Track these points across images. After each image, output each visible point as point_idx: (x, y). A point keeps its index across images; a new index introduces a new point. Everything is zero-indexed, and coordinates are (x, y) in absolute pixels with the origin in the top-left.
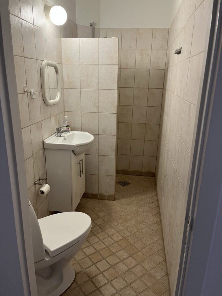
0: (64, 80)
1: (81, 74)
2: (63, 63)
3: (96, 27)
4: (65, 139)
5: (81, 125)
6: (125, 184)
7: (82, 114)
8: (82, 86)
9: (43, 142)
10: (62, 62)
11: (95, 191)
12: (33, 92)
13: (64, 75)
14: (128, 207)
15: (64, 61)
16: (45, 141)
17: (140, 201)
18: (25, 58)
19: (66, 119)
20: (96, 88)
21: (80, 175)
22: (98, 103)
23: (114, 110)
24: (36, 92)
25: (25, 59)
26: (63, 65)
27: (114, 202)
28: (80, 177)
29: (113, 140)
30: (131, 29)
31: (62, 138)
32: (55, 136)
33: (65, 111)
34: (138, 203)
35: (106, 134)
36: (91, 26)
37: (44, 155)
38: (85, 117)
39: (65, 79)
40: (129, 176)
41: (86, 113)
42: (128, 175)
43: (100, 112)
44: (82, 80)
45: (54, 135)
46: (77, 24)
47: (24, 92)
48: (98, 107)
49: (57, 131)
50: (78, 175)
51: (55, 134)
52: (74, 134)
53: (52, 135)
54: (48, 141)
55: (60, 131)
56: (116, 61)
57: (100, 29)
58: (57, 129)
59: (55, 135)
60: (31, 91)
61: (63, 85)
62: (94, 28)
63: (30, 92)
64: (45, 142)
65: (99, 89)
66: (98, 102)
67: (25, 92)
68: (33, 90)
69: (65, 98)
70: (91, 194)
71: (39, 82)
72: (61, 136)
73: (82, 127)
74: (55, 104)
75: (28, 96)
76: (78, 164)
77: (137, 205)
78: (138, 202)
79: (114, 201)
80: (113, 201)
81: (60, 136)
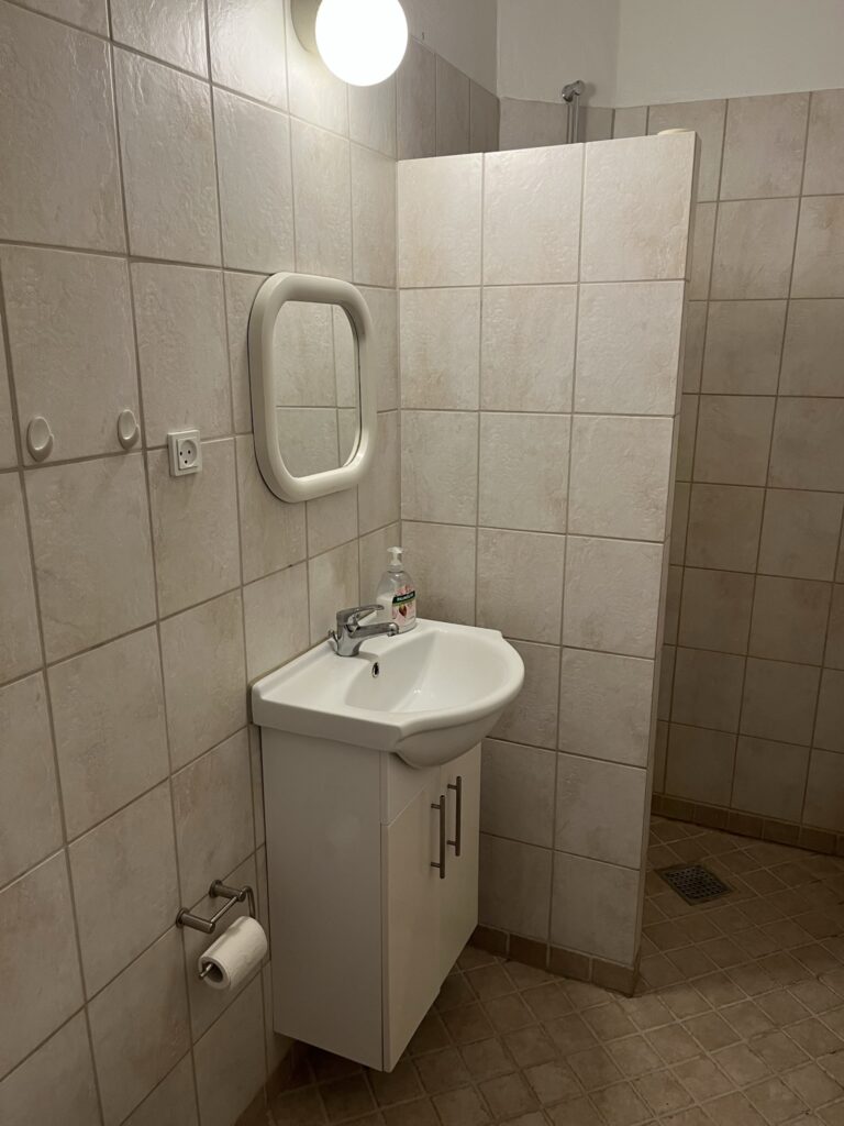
0: (402, 366)
1: (484, 339)
2: (401, 283)
3: (593, 103)
4: (376, 669)
5: (472, 591)
6: (698, 887)
7: (481, 538)
8: (487, 399)
9: (249, 691)
10: (395, 279)
11: (534, 930)
12: (181, 440)
13: (404, 344)
14: (703, 1057)
15: (404, 273)
16: (258, 685)
17: (777, 1026)
18: (133, 258)
19: (396, 563)
20: (558, 409)
21: (442, 866)
22: (564, 485)
23: (654, 523)
24: (202, 440)
25: (135, 266)
26: (402, 292)
27: (631, 1005)
28: (442, 876)
29: (637, 683)
30: (774, 96)
31: (362, 665)
32: (331, 654)
33: (403, 517)
34: (765, 1034)
35: (602, 648)
36: (569, 99)
37: (256, 757)
38: (493, 549)
39: (408, 364)
40: (726, 837)
41: (503, 534)
42: (722, 830)
43: (571, 529)
44: (491, 367)
45: (325, 644)
46: (500, 96)
47: (119, 448)
48: (564, 506)
49: (338, 626)
50: (433, 865)
51: (332, 639)
52: (429, 640)
53: (310, 649)
54: (278, 690)
55: (354, 628)
56: (673, 260)
57: (614, 111)
58: (338, 618)
59: (331, 643)
60: (169, 438)
61: (398, 394)
62: (584, 109)
63: (163, 443)
64: (258, 695)
65: (573, 413)
66: (565, 479)
67: (126, 447)
68: (180, 434)
69: (405, 455)
70: (511, 936)
71: (236, 385)
72: (356, 653)
73: (481, 602)
74: (335, 493)
75: (150, 468)
76: (433, 806)
77: (757, 1053)
78: (765, 1027)
79: (630, 996)
80: (622, 1000)
81: (350, 652)
